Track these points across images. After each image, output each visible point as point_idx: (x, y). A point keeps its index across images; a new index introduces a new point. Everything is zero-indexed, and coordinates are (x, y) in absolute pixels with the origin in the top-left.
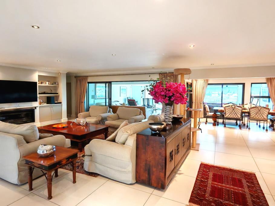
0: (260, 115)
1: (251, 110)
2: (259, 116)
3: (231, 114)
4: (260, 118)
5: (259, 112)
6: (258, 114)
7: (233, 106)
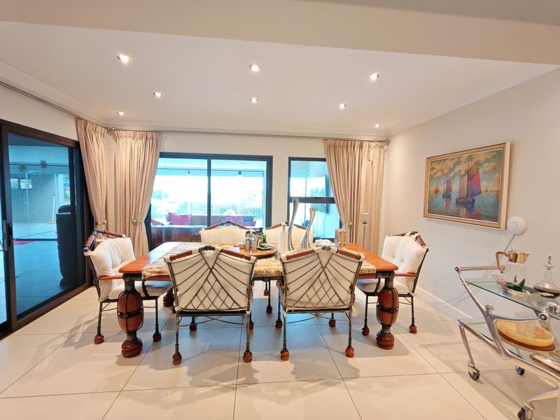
0: (327, 286)
1: (289, 268)
2: (321, 293)
3: (202, 295)
4: (326, 300)
5: (323, 277)
6: (317, 286)
7: (208, 253)
